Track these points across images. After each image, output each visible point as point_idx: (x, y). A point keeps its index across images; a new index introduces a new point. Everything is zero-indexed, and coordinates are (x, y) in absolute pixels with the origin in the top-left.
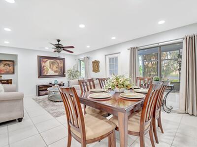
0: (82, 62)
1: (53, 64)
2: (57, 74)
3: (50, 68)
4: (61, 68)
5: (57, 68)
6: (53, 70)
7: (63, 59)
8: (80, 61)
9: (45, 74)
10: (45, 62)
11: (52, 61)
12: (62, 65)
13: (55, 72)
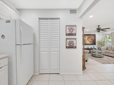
1: (89, 38)
2: (91, 43)
4: (93, 40)
5: (91, 40)
6: (89, 41)
7: (95, 35)
8: (106, 35)
9: (85, 43)
10: (85, 37)
11: (89, 36)
12: (94, 38)
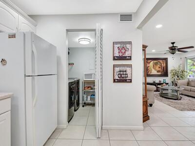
0: (188, 60)
1: (156, 64)
3: (153, 68)
4: (164, 68)
6: (155, 70)
7: (166, 59)
9: (149, 73)
10: (149, 63)
11: (155, 61)
12: (165, 65)
13: (158, 72)
